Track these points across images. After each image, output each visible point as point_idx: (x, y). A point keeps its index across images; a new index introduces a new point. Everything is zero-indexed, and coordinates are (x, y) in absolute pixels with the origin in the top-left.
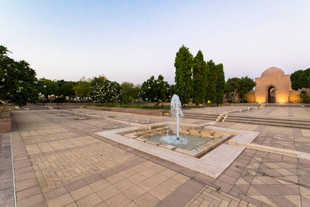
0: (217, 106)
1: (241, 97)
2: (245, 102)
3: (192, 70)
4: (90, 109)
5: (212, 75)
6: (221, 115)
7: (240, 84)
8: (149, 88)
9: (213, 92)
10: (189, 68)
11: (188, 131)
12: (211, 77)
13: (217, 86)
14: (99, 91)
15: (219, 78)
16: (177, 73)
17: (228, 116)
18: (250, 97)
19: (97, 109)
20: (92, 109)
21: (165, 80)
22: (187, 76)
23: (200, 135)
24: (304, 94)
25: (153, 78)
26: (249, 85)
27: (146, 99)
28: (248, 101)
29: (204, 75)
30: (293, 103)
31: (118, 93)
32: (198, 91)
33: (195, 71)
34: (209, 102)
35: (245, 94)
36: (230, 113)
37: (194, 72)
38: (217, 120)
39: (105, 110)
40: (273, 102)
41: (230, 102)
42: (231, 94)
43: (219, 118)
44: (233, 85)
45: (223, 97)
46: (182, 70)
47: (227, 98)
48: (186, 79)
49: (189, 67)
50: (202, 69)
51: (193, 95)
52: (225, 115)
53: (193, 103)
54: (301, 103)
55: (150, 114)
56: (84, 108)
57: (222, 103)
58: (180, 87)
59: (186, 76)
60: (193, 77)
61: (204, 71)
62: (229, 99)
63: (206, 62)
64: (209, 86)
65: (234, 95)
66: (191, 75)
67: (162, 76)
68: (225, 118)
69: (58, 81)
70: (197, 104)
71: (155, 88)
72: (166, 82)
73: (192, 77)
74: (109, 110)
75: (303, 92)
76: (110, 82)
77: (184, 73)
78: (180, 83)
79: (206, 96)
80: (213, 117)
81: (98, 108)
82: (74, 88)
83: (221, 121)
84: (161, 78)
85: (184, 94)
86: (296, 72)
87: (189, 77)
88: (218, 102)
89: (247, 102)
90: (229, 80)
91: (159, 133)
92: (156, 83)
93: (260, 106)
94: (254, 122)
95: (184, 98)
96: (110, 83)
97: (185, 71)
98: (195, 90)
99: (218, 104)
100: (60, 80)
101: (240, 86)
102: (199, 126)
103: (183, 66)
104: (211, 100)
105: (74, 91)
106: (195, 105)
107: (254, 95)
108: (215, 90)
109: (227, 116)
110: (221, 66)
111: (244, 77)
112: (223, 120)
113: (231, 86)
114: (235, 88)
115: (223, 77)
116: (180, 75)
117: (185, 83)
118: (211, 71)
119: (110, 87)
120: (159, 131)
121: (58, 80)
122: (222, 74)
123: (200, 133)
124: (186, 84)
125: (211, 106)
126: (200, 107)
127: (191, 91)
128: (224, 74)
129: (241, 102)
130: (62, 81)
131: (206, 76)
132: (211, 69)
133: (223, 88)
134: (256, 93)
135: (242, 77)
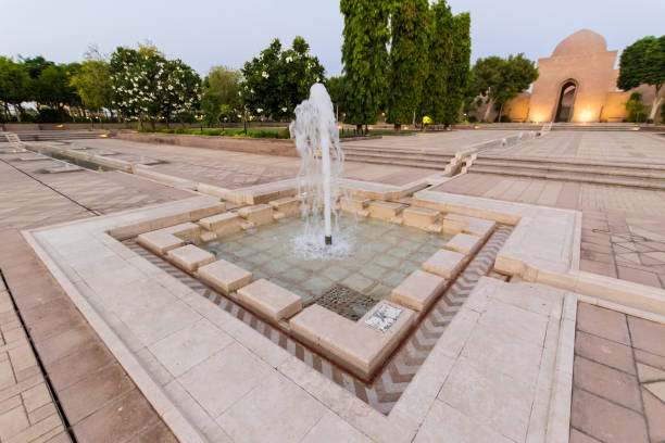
0: (445, 129)
1: (498, 108)
2: (505, 119)
3: (389, 24)
4: (125, 139)
5: (441, 46)
6: (458, 156)
7: (503, 75)
8: (265, 75)
9: (437, 94)
10: (381, 17)
11: (365, 206)
12: (437, 52)
13: (450, 78)
14: (131, 87)
15: (456, 55)
16: (348, 32)
17: (478, 158)
18: (517, 109)
19: (142, 141)
20: (131, 140)
21: (310, 53)
22: (375, 43)
23: (399, 221)
24: (638, 99)
25: (276, 45)
26: (523, 78)
27: (259, 110)
28: (511, 116)
29: (421, 42)
30: (606, 122)
31: (190, 93)
32: (403, 91)
33: (399, 29)
34: (426, 119)
35: (508, 102)
36: (480, 148)
37: (394, 34)
38: (449, 169)
39: (161, 142)
40: (566, 120)
41: (473, 120)
42: (476, 100)
43: (454, 162)
44: (486, 76)
45: (459, 107)
46: (362, 23)
47: (466, 111)
48: (371, 51)
49: (381, 13)
50: (416, 24)
51: (390, 100)
52: (469, 156)
53: (388, 122)
54: (625, 121)
55: (274, 153)
56: (109, 136)
57: (457, 122)
58: (355, 78)
59: (373, 42)
60: (392, 49)
61: (422, 30)
62: (471, 114)
63: (431, 4)
64: (431, 76)
65: (484, 104)
66: (385, 39)
67: (303, 41)
68: (469, 163)
69: (28, 61)
70: (397, 126)
71: (281, 79)
72: (315, 60)
73: (389, 48)
74: (172, 143)
75: (636, 97)
76: (163, 60)
77: (367, 32)
78: (354, 63)
79: (421, 104)
80: (437, 162)
81: (143, 136)
82: (74, 81)
83: (457, 171)
84: (300, 46)
85: (365, 96)
86: (639, 42)
87: (379, 46)
88: (446, 121)
89: (509, 121)
90: (480, 64)
91: (277, 216)
92: (284, 61)
93: (539, 128)
94: (548, 176)
95: (363, 110)
96: (162, 64)
97: (369, 26)
98: (394, 86)
99: (447, 125)
100: (33, 57)
101: (502, 79)
102: (400, 189)
103: (366, 9)
104: (433, 114)
105: (74, 89)
106: (391, 127)
107: (528, 103)
108: (444, 88)
109: (474, 157)
110: (465, 20)
111: (515, 55)
112: (464, 170)
113: (481, 80)
114: (491, 83)
115: (467, 52)
116: (356, 41)
117: (368, 65)
118: (440, 33)
119: (164, 77)
120: (275, 209)
121: (25, 57)
122: (465, 44)
123: (399, 213)
124: (372, 68)
125: (430, 129)
126: (404, 133)
127: (385, 89)
128: (469, 44)
129: (496, 121)
130: (40, 60)
131: (426, 46)
132: (440, 25)
133: (463, 84)
134: (533, 97)
135: (511, 57)
